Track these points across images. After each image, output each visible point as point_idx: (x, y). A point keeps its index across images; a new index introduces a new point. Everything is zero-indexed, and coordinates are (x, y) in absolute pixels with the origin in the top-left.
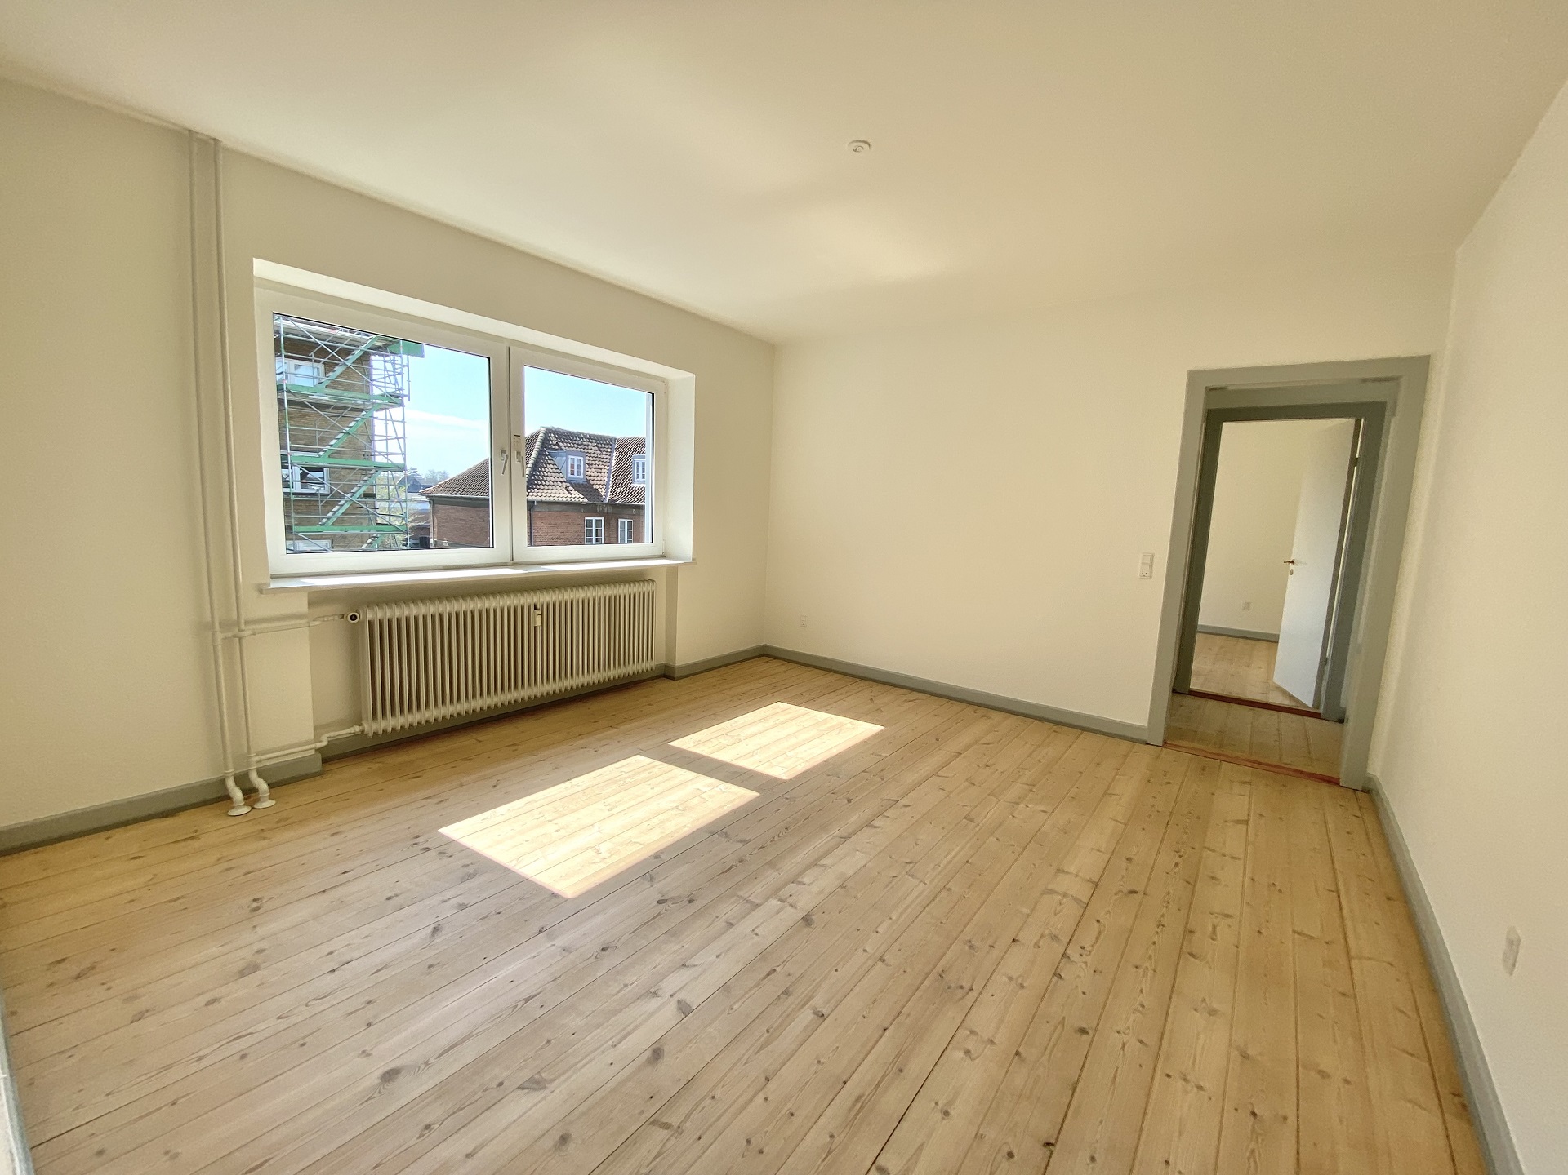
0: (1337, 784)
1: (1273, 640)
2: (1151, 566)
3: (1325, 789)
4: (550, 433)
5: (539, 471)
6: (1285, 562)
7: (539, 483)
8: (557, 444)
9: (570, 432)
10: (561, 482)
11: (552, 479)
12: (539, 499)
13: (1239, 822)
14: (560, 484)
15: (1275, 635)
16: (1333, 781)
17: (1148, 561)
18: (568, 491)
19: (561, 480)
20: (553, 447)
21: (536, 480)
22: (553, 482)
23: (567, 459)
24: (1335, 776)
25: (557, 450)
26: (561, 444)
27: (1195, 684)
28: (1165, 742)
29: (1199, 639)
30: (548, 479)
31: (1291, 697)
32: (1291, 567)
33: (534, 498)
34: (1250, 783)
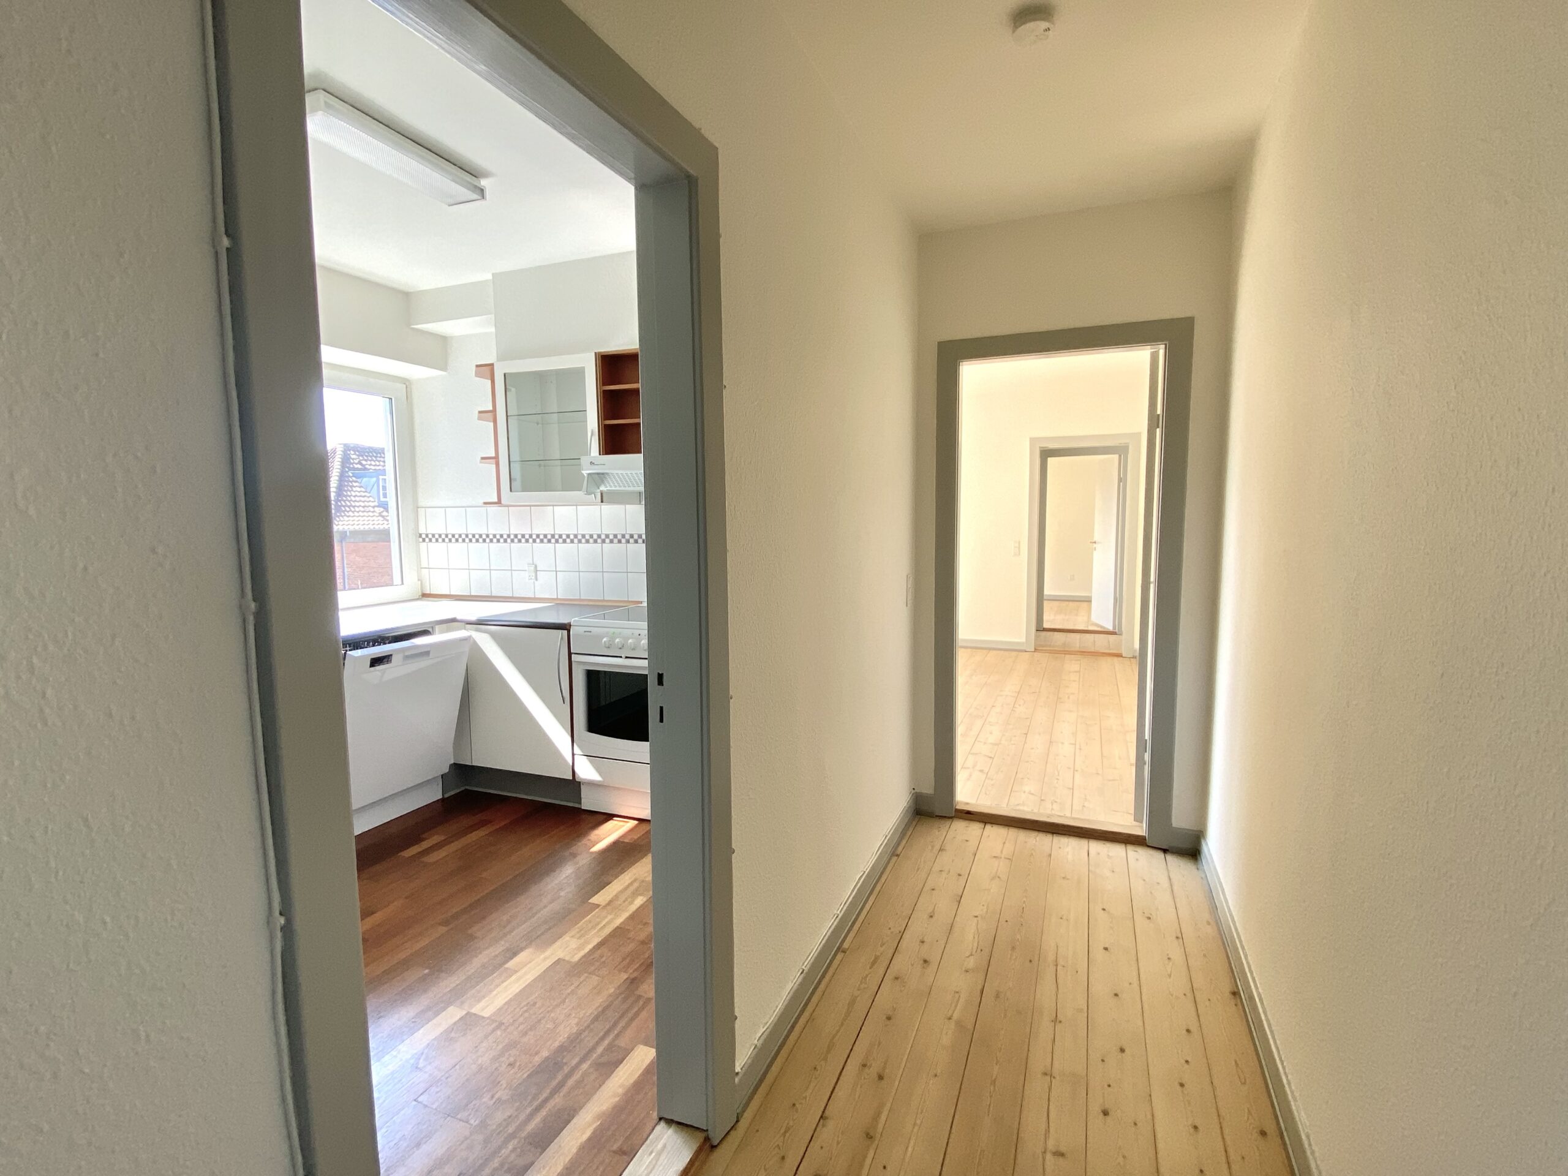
0: (1122, 656)
1: (1088, 600)
2: (1019, 548)
3: (1116, 659)
4: (350, 450)
5: (346, 496)
6: (1091, 542)
7: (348, 509)
8: (361, 464)
9: (371, 448)
10: (374, 507)
11: (362, 504)
12: (352, 528)
13: (1076, 672)
14: (372, 509)
15: (1088, 597)
16: (1119, 655)
17: (1017, 545)
18: (383, 517)
19: (372, 504)
20: (356, 466)
21: (344, 506)
22: (364, 507)
23: (378, 480)
24: (1120, 652)
25: (360, 469)
26: (364, 462)
27: (1046, 625)
28: (1035, 649)
29: (1045, 603)
30: (357, 504)
31: (1101, 627)
32: (1095, 545)
33: (346, 528)
34: (1080, 660)
